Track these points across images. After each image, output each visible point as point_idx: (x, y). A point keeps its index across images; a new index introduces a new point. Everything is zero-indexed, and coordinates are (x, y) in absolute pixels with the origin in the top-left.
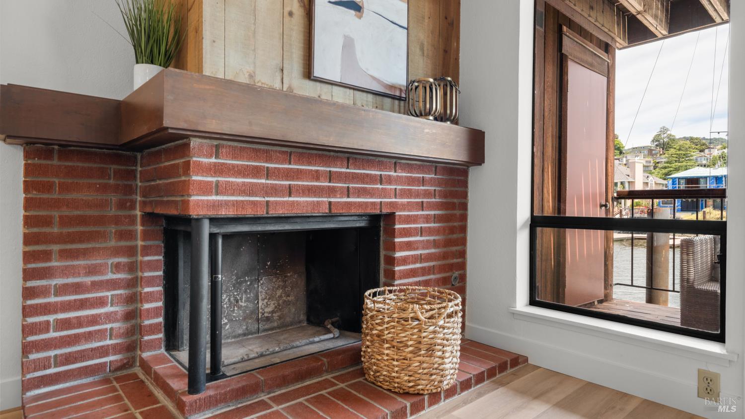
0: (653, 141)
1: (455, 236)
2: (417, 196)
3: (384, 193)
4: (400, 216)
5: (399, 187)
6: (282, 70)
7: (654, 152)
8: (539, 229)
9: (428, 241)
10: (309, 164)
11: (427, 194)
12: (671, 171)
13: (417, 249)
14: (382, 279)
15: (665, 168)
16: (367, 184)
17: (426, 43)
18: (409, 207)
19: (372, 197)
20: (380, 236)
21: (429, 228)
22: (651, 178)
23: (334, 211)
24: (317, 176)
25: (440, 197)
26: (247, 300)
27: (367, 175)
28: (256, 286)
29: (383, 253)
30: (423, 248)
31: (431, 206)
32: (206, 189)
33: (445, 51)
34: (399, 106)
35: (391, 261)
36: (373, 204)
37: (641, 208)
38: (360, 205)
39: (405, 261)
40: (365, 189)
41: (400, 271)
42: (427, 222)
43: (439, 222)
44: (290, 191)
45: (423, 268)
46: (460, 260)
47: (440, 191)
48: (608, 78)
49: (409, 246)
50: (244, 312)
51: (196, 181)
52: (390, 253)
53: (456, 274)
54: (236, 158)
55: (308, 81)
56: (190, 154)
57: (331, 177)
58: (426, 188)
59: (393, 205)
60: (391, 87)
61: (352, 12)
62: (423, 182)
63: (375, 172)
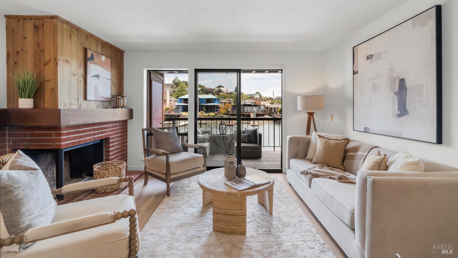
0: (173, 82)
1: (124, 141)
2: (115, 131)
3: (107, 132)
4: (111, 138)
5: (111, 129)
6: (78, 99)
7: (173, 86)
8: (149, 137)
9: (118, 144)
10: (89, 127)
11: (118, 130)
12: (179, 95)
13: (115, 147)
14: (104, 157)
15: (177, 94)
16: (103, 130)
17: (115, 82)
18: (113, 134)
19: (104, 133)
20: (103, 144)
21: (118, 140)
22: (172, 98)
23: (95, 140)
24: (91, 130)
25: (121, 130)
26: (50, 174)
27: (103, 127)
28: (53, 168)
29: (104, 150)
30: (117, 146)
31: (118, 133)
32: (65, 140)
33: (120, 84)
34: (108, 103)
35: (109, 152)
36: (104, 136)
37: (169, 110)
38: (99, 137)
39: (112, 151)
40: (102, 132)
41: (111, 154)
42: (118, 138)
43: (121, 137)
44: (85, 136)
45: (117, 152)
46: (125, 148)
47: (121, 128)
48: (163, 84)
49: (113, 146)
50: (49, 178)
51: (63, 138)
52: (108, 149)
53: (125, 152)
54: (72, 130)
55: (85, 101)
56: (61, 131)
57: (94, 130)
58: (117, 128)
59: (109, 135)
60: (107, 99)
61: (97, 78)
62: (116, 126)
63: (105, 126)
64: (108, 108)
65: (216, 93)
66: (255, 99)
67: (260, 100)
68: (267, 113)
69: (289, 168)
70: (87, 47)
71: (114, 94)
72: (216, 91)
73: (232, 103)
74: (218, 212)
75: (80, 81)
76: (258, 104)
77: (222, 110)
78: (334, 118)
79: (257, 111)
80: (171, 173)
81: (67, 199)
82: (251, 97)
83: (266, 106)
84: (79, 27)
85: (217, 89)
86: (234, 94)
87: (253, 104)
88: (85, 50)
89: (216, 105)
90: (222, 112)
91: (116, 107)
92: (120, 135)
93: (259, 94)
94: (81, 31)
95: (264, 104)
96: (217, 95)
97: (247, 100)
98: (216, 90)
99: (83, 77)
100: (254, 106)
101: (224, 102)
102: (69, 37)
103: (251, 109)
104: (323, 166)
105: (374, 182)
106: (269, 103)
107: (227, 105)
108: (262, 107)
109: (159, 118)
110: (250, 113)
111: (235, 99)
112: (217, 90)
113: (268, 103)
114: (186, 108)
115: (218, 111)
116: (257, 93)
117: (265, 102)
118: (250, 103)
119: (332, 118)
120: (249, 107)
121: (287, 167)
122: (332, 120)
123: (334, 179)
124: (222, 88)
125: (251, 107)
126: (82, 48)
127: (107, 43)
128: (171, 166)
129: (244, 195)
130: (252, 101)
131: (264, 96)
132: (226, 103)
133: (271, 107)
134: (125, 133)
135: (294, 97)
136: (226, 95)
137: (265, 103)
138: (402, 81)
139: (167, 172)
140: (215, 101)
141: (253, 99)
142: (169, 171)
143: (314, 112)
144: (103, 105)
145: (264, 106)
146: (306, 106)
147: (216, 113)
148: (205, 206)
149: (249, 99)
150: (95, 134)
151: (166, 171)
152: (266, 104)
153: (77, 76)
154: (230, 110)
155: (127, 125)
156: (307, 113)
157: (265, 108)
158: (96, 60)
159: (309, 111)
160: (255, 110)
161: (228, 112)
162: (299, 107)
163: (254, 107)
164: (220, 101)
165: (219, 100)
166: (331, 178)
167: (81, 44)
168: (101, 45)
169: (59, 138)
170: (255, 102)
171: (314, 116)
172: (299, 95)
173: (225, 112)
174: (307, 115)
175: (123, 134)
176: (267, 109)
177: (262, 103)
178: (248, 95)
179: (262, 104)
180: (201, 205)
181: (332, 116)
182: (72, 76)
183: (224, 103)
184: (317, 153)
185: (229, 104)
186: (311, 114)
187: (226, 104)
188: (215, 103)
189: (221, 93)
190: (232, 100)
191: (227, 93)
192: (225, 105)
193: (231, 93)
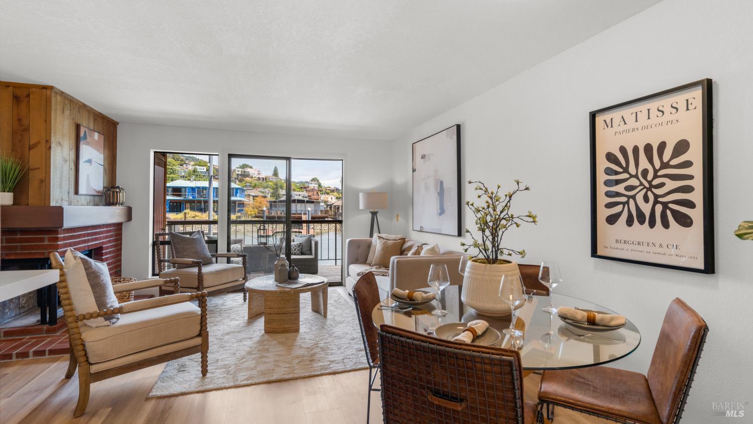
1: (119, 252)
2: (109, 238)
3: (100, 238)
4: (104, 247)
5: (104, 235)
6: (69, 193)
9: (111, 256)
10: (83, 231)
11: (111, 236)
16: (96, 235)
17: (107, 169)
18: (107, 242)
19: (98, 240)
21: (112, 250)
23: (89, 249)
24: (84, 235)
25: (115, 237)
27: (96, 232)
30: (110, 260)
31: (113, 241)
32: (62, 246)
33: (112, 171)
34: (100, 198)
36: (98, 243)
38: (92, 245)
42: (111, 248)
43: (115, 247)
44: (79, 243)
46: (120, 262)
47: (114, 234)
48: (164, 168)
49: (107, 260)
51: (59, 244)
53: (119, 269)
54: (68, 233)
55: (76, 196)
56: (58, 234)
57: (88, 235)
58: (111, 234)
59: (103, 243)
60: (98, 192)
61: (89, 164)
62: (110, 231)
63: (98, 230)
64: (99, 205)
65: (237, 178)
66: (309, 191)
67: (319, 192)
68: (330, 215)
69: (349, 275)
70: (79, 123)
71: (105, 185)
72: (238, 175)
73: (269, 196)
74: (270, 312)
75: (71, 169)
76: (315, 199)
77: (251, 209)
78: (400, 218)
79: (313, 212)
80: (205, 286)
81: (61, 324)
82: (304, 187)
83: (329, 204)
84: (73, 97)
85: (239, 171)
86: (271, 181)
87: (306, 199)
88: (78, 127)
89: (239, 201)
90: (249, 213)
91: (109, 203)
92: (114, 243)
93: (318, 181)
94: (73, 101)
95: (326, 200)
96: (240, 181)
97: (296, 193)
98: (238, 173)
99: (74, 163)
100: (308, 202)
101: (253, 194)
102: (62, 111)
103: (303, 208)
104: (380, 268)
105: (398, 262)
106: (334, 198)
107: (259, 201)
108: (322, 204)
109: (159, 222)
110: (301, 214)
111: (273, 189)
112: (240, 173)
113: (332, 198)
114: (177, 205)
115: (242, 210)
116: (314, 180)
117: (327, 196)
118: (300, 198)
119: (397, 218)
120: (299, 205)
121: (346, 276)
122: (397, 221)
123: (386, 276)
124: (248, 170)
125: (303, 205)
126: (74, 124)
127: (100, 113)
128: (205, 277)
129: (297, 292)
130: (305, 193)
131: (326, 186)
132: (257, 196)
133: (338, 204)
134: (119, 242)
135: (356, 193)
136: (257, 182)
137: (327, 198)
138: (442, 183)
139: (199, 285)
140: (237, 193)
141: (306, 191)
142: (202, 283)
143: (378, 212)
144: (94, 201)
145: (325, 202)
146: (368, 205)
147: (239, 214)
148: (251, 318)
149: (298, 190)
150: (88, 241)
151: (198, 283)
152: (329, 199)
153: (68, 162)
154: (265, 209)
155: (121, 229)
156: (371, 212)
157: (327, 207)
158: (89, 139)
159: (372, 211)
160: (309, 209)
161: (261, 212)
162: (361, 206)
163: (308, 205)
164: (246, 193)
165: (243, 191)
166: (383, 275)
167: (73, 119)
168: (93, 118)
169: (55, 243)
170: (310, 196)
171: (378, 217)
172: (361, 191)
173: (256, 213)
174: (370, 215)
175: (117, 242)
176: (331, 208)
177: (323, 197)
178: (298, 183)
179: (322, 199)
180: (247, 318)
181: (398, 216)
182: (64, 163)
183: (254, 196)
184: (376, 255)
185: (263, 199)
186: (374, 214)
187: (256, 198)
188: (236, 196)
189: (248, 179)
190: (268, 190)
191: (259, 178)
192: (255, 201)
193: (265, 179)
